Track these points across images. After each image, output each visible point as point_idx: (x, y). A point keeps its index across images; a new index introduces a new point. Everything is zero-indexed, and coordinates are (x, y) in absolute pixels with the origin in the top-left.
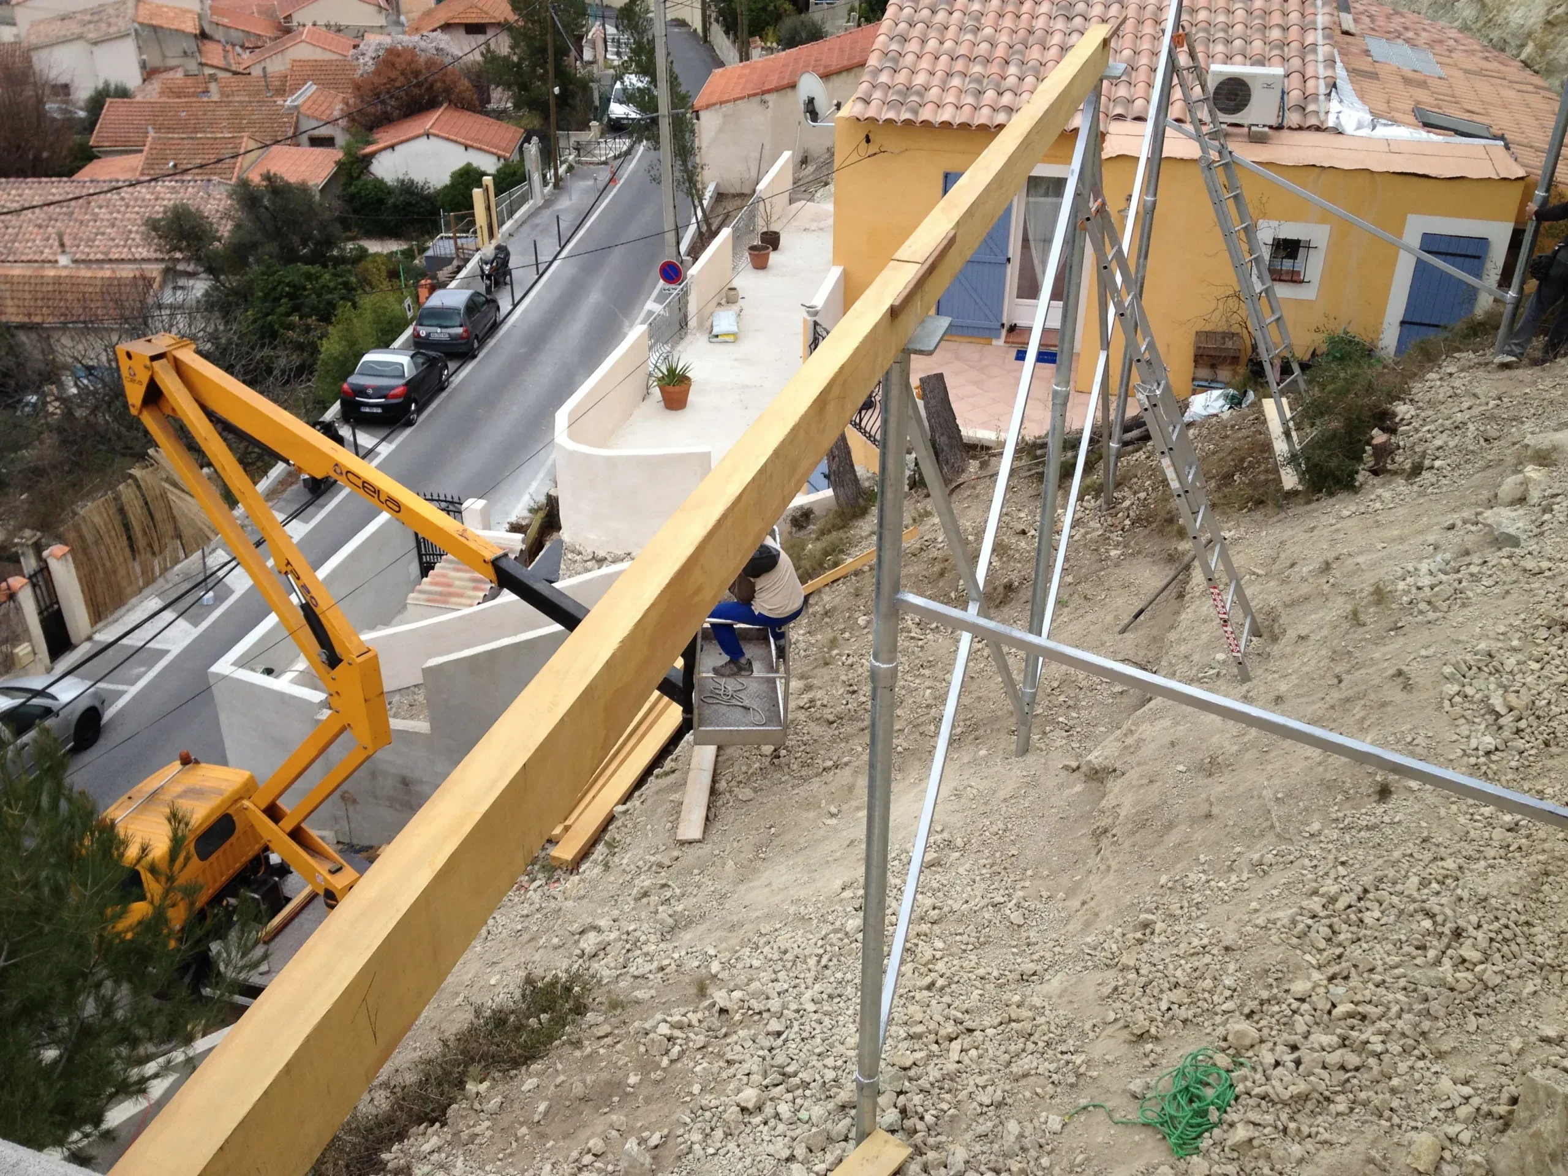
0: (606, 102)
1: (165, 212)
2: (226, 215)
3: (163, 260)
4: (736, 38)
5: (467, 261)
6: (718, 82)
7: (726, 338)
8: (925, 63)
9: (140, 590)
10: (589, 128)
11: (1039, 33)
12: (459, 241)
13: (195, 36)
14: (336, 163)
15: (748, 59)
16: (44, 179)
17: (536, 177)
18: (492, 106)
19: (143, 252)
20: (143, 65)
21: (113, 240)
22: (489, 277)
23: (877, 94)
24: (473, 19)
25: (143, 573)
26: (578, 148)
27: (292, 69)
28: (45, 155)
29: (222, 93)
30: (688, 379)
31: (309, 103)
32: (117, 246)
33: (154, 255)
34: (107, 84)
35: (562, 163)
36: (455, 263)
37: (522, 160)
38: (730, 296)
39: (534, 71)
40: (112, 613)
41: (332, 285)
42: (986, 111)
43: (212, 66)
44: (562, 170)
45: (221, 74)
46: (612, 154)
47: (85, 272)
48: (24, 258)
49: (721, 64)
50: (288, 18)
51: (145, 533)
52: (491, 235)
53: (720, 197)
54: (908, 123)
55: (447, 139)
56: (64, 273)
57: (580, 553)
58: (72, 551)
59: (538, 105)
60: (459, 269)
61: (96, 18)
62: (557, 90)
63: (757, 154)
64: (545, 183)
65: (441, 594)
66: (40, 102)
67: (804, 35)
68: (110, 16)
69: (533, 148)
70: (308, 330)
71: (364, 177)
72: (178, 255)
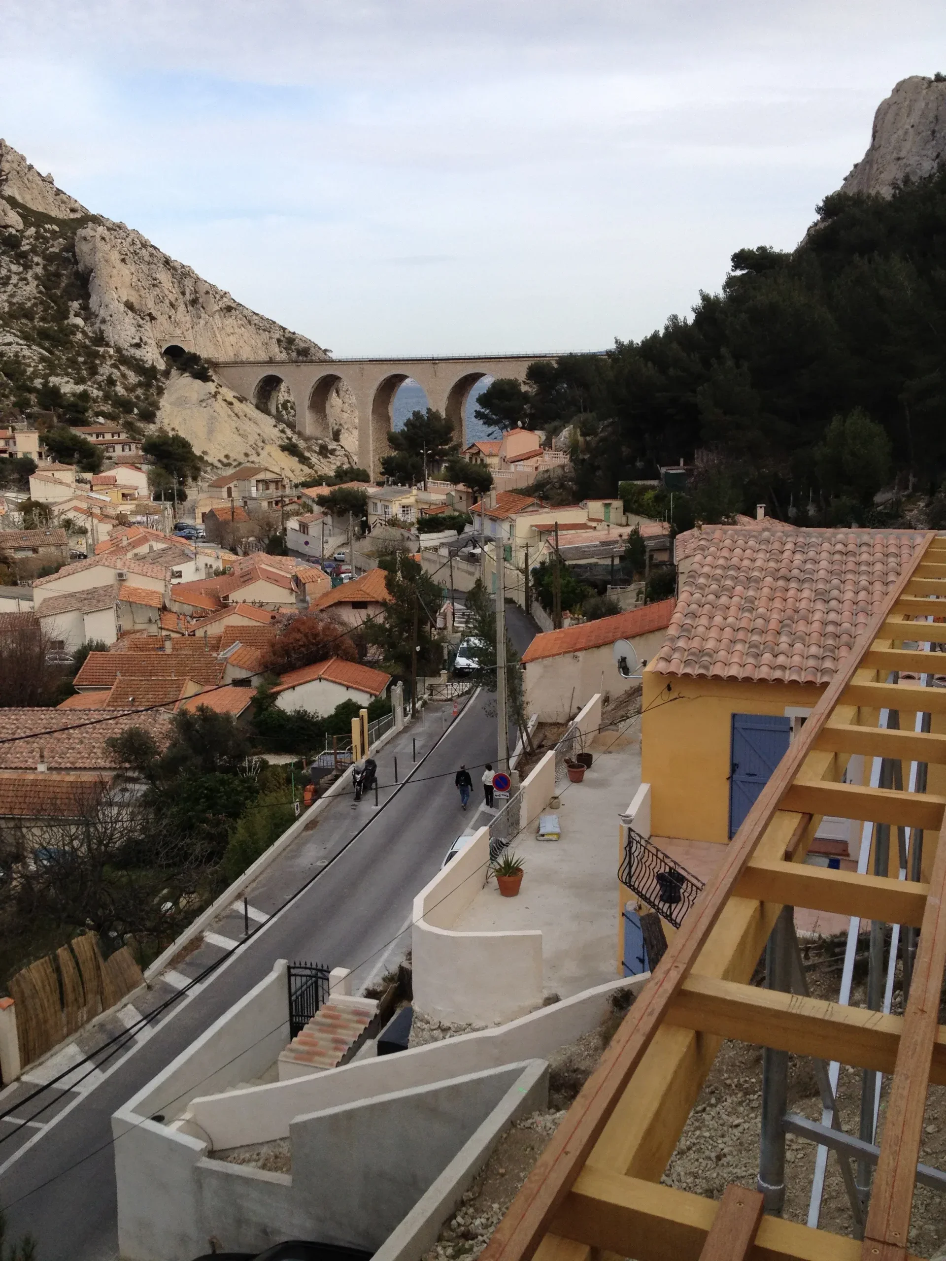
0: (453, 656)
1: (122, 734)
2: (167, 736)
3: (115, 768)
4: (551, 611)
5: (344, 771)
6: (539, 642)
7: (551, 837)
8: (713, 633)
9: (64, 1038)
10: (440, 675)
11: (802, 612)
12: (338, 756)
13: (159, 609)
14: (251, 698)
15: (560, 627)
16: (36, 708)
17: (399, 711)
18: (369, 657)
19: (101, 763)
20: (119, 629)
21: (79, 753)
22: (359, 783)
23: (676, 655)
24: (358, 598)
25: (68, 1023)
26: (432, 688)
27: (225, 632)
28: (40, 690)
29: (174, 648)
30: (521, 870)
31: (236, 656)
32: (83, 758)
33: (108, 765)
34: (91, 641)
35: (418, 700)
36: (334, 773)
37: (389, 696)
38: (553, 803)
39: (401, 634)
40: (39, 1057)
41: (239, 789)
42: (764, 669)
43: (167, 630)
44: (418, 705)
45: (173, 635)
46: (456, 694)
47: (55, 777)
48: (13, 765)
49: (540, 630)
50: (226, 598)
51: (74, 990)
52: (363, 752)
53: (540, 725)
54: (701, 676)
55: (334, 682)
56: (40, 777)
57: (428, 1022)
58: (15, 1003)
59: (403, 659)
60: (337, 778)
61: (90, 596)
62: (418, 648)
63: (569, 694)
64: (405, 715)
65: (308, 1053)
66: (42, 654)
67: (603, 610)
68: (100, 595)
69: (398, 690)
70: (218, 823)
71: (270, 709)
72: (127, 765)
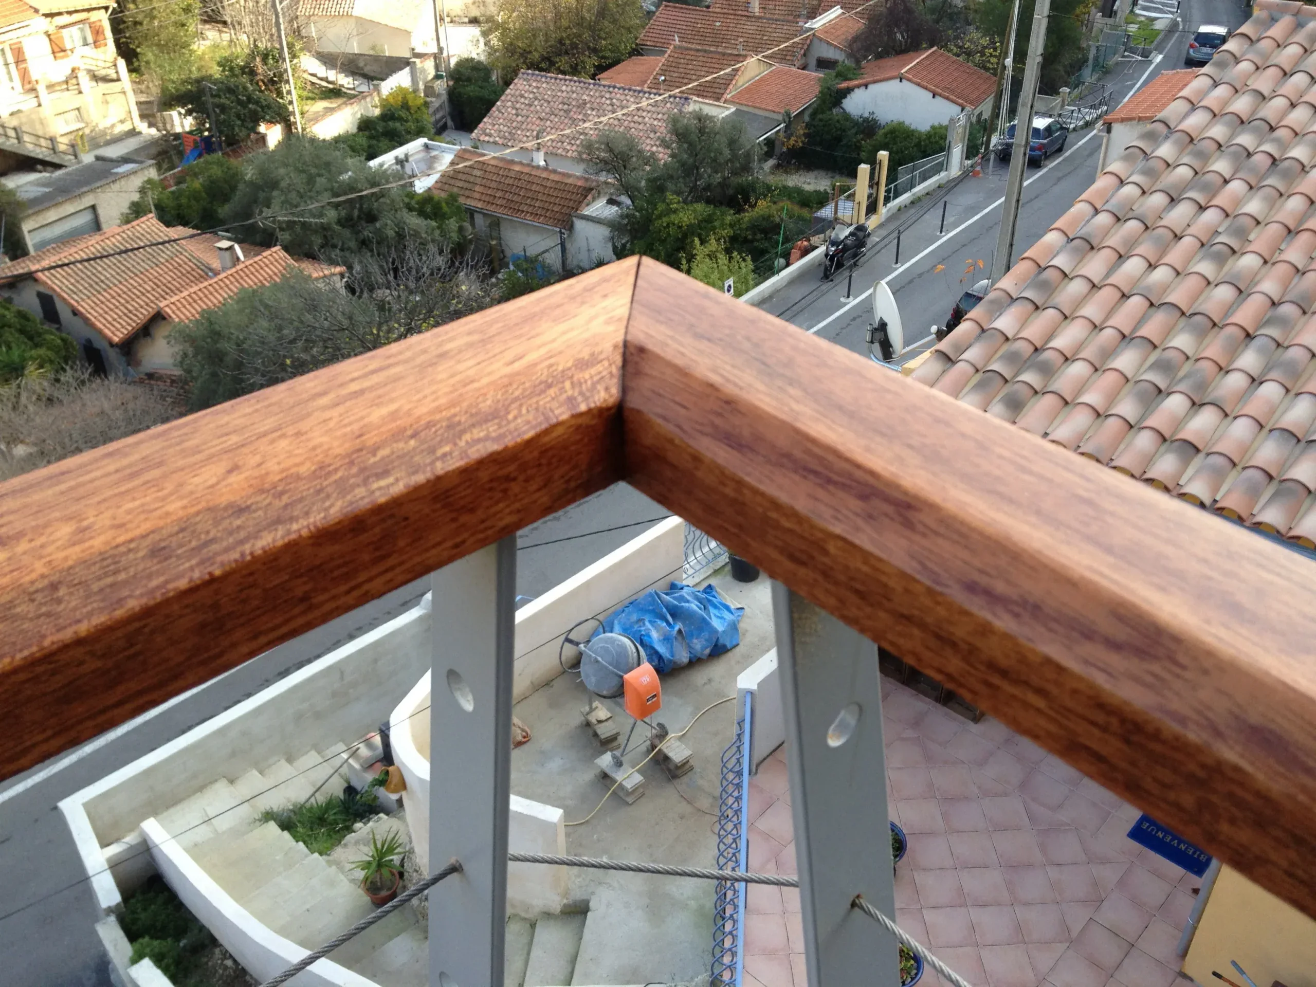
10: (1058, 93)
14: (821, 90)
31: (828, 26)
55: (919, 85)
69: (960, 121)
71: (835, 110)
